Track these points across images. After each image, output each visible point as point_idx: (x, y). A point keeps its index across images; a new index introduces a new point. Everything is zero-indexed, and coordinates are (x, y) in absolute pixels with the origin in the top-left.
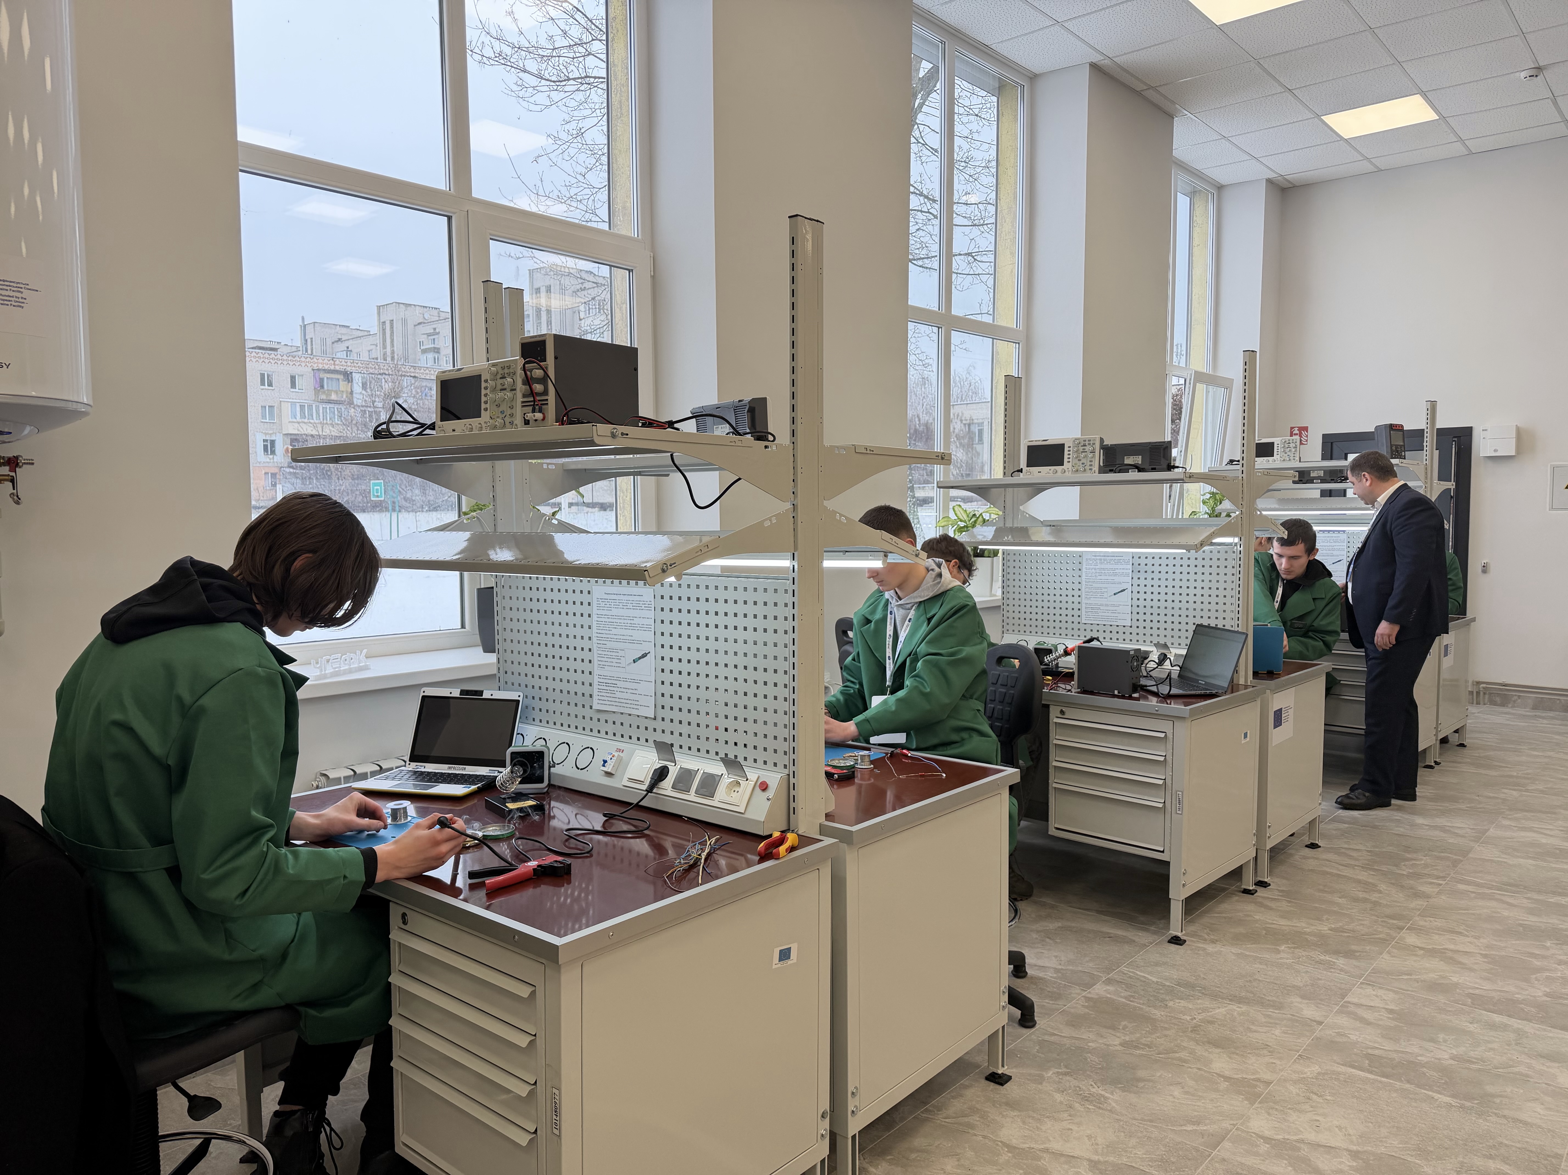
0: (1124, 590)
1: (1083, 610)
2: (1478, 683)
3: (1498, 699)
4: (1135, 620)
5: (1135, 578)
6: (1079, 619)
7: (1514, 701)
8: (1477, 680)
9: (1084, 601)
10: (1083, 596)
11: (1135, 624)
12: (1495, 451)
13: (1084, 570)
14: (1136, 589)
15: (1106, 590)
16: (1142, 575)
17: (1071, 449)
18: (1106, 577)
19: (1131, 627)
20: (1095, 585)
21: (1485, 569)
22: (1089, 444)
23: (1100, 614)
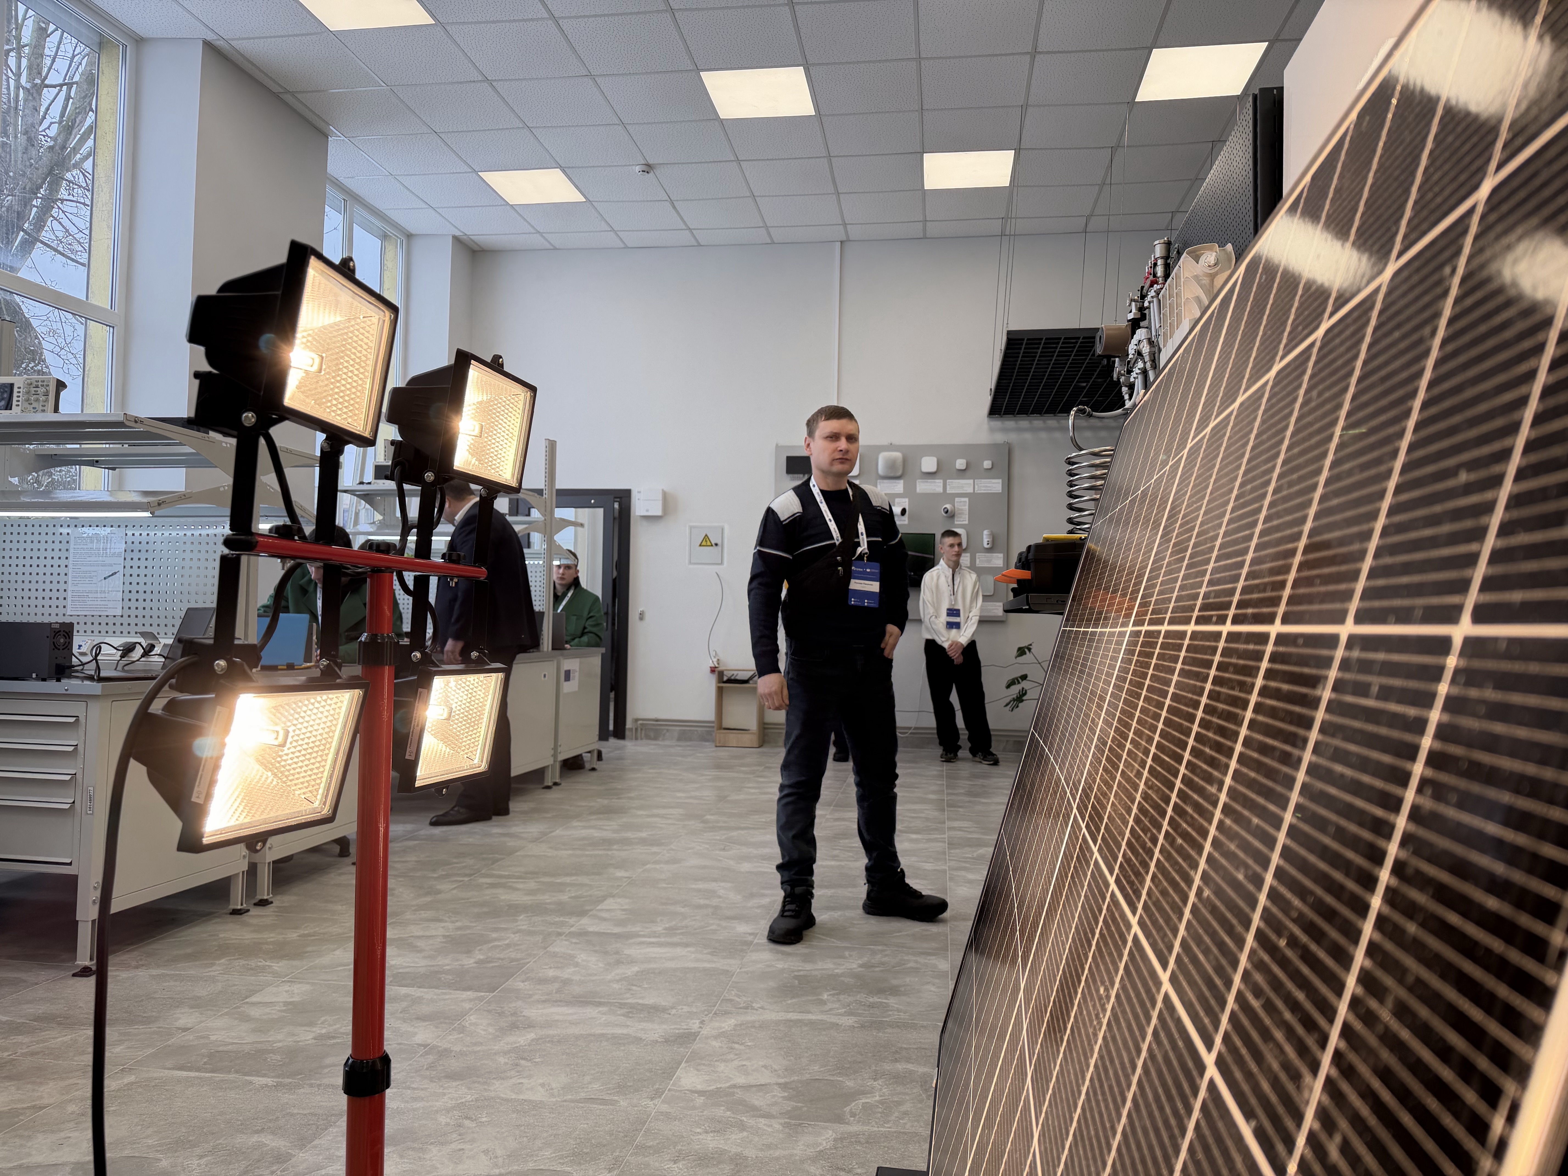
0: (115, 573)
1: (69, 599)
2: (637, 720)
3: (652, 734)
4: (126, 608)
5: (128, 559)
6: (63, 611)
7: (664, 735)
8: (635, 717)
9: (70, 588)
10: (70, 582)
11: (127, 612)
12: (647, 511)
13: (71, 551)
14: (128, 571)
15: (95, 574)
16: (136, 555)
17: (21, 390)
18: (96, 559)
19: (122, 616)
20: (84, 568)
21: (642, 616)
22: (42, 386)
23: (89, 603)
